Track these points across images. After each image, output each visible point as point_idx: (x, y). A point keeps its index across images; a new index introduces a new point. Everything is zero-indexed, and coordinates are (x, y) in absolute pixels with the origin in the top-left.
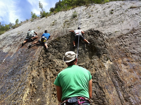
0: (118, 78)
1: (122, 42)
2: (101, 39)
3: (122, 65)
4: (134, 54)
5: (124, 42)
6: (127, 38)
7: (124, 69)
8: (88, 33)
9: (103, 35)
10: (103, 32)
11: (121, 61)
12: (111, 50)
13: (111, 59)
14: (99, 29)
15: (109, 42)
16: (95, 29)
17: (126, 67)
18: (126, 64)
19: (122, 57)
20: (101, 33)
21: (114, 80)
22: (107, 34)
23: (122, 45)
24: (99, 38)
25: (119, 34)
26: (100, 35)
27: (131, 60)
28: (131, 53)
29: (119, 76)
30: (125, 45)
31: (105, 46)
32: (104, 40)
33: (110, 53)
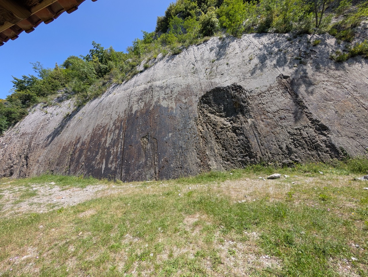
0: (257, 131)
1: (260, 100)
2: (244, 96)
3: (261, 121)
4: (269, 112)
5: (262, 101)
6: (265, 96)
7: (262, 125)
8: (232, 88)
9: (246, 92)
10: (245, 88)
11: (260, 118)
12: (253, 108)
13: (253, 116)
14: (241, 84)
15: (251, 100)
16: (238, 84)
17: (263, 123)
18: (262, 121)
19: (260, 115)
20: (244, 89)
21: (255, 132)
22: (249, 90)
23: (260, 103)
24: (242, 95)
25: (258, 91)
26: (242, 92)
27: (267, 118)
28: (267, 112)
29: (258, 130)
30: (263, 104)
31: (248, 103)
32: (246, 97)
33: (251, 111)
